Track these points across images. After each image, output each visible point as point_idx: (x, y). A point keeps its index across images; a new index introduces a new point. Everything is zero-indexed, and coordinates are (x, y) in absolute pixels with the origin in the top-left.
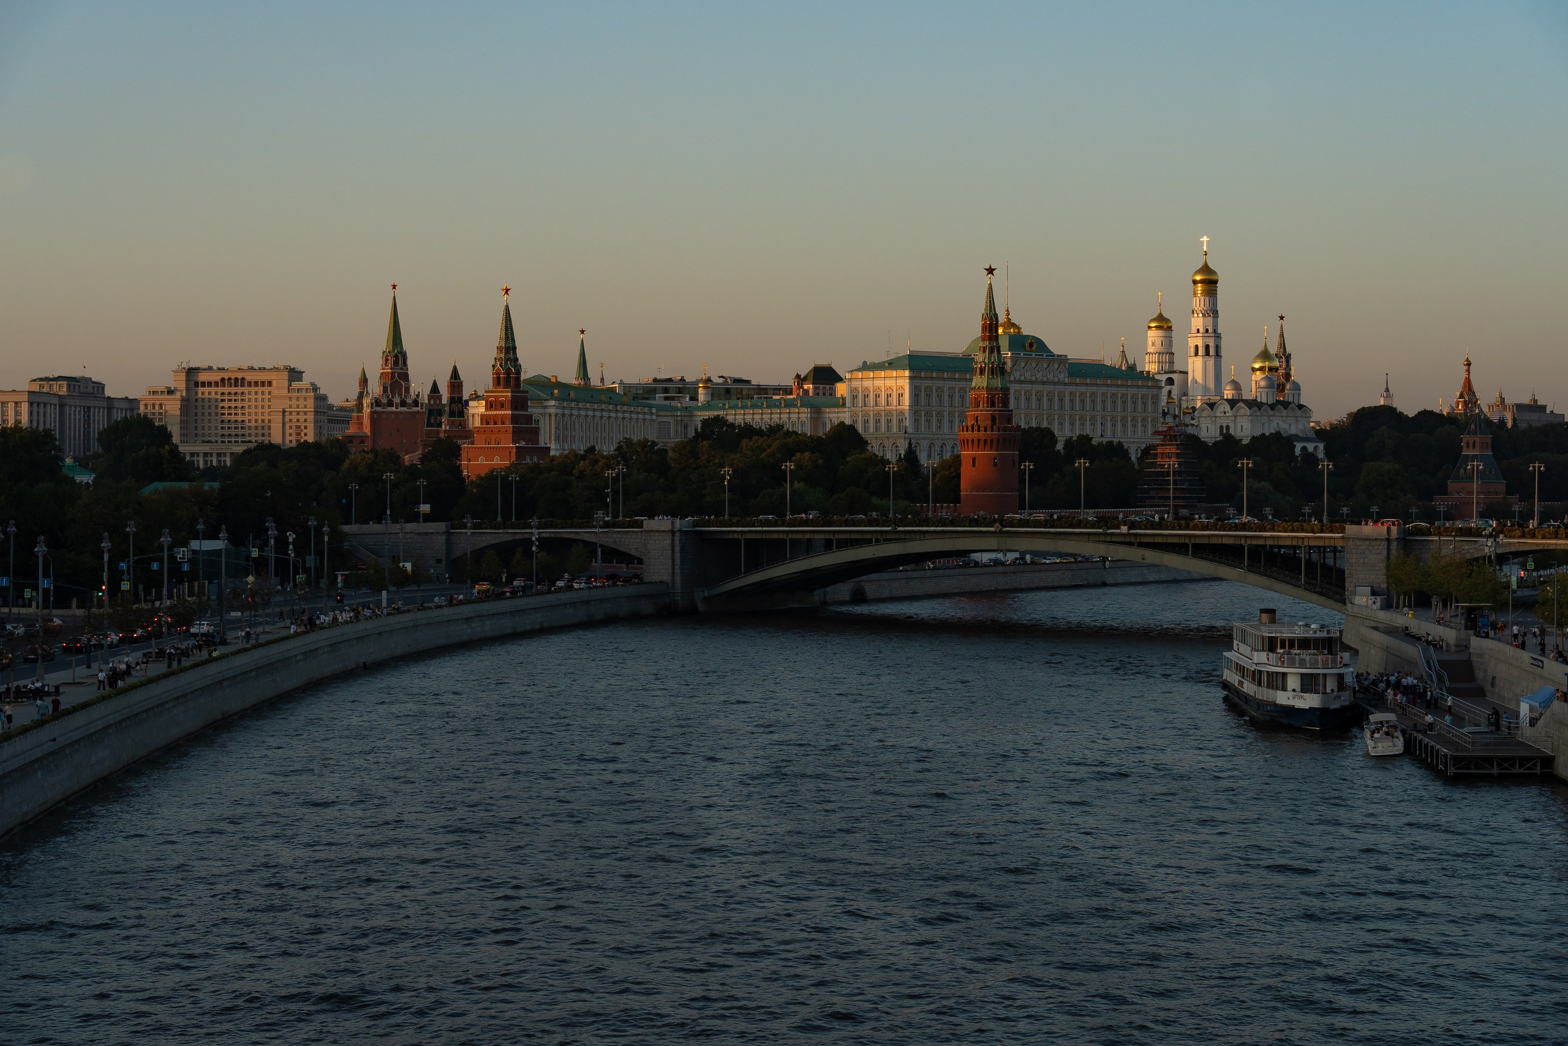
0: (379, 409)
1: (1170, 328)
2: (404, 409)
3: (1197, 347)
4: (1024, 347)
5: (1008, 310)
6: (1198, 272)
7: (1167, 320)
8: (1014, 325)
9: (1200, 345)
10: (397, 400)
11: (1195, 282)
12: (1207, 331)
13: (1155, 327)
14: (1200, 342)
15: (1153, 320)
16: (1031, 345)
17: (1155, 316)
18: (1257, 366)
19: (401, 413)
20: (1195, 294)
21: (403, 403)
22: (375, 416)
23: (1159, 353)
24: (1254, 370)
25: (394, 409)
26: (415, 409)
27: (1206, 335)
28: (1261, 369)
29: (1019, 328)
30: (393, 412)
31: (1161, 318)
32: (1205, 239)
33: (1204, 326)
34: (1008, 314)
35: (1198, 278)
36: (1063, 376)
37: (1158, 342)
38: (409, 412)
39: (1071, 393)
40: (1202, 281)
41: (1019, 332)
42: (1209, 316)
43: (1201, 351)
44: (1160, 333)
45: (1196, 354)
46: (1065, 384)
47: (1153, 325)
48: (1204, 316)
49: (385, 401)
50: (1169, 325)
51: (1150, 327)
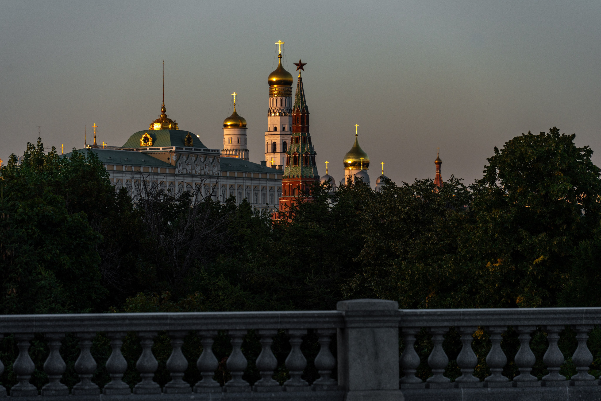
1: (244, 127)
3: (274, 144)
4: (183, 142)
5: (164, 107)
6: (273, 74)
7: (242, 119)
8: (170, 121)
9: (278, 142)
11: (271, 83)
12: (284, 128)
13: (231, 125)
14: (277, 139)
15: (228, 119)
16: (189, 140)
17: (230, 115)
18: (350, 161)
20: (271, 95)
23: (236, 150)
24: (346, 165)
27: (283, 133)
28: (353, 164)
29: (174, 124)
31: (235, 117)
32: (280, 43)
33: (281, 124)
34: (164, 111)
35: (274, 79)
36: (216, 170)
37: (235, 139)
39: (223, 186)
40: (277, 83)
41: (175, 128)
42: (286, 115)
43: (278, 149)
44: (236, 131)
45: (274, 151)
46: (218, 177)
47: (229, 123)
48: (281, 115)
50: (244, 123)
51: (226, 126)
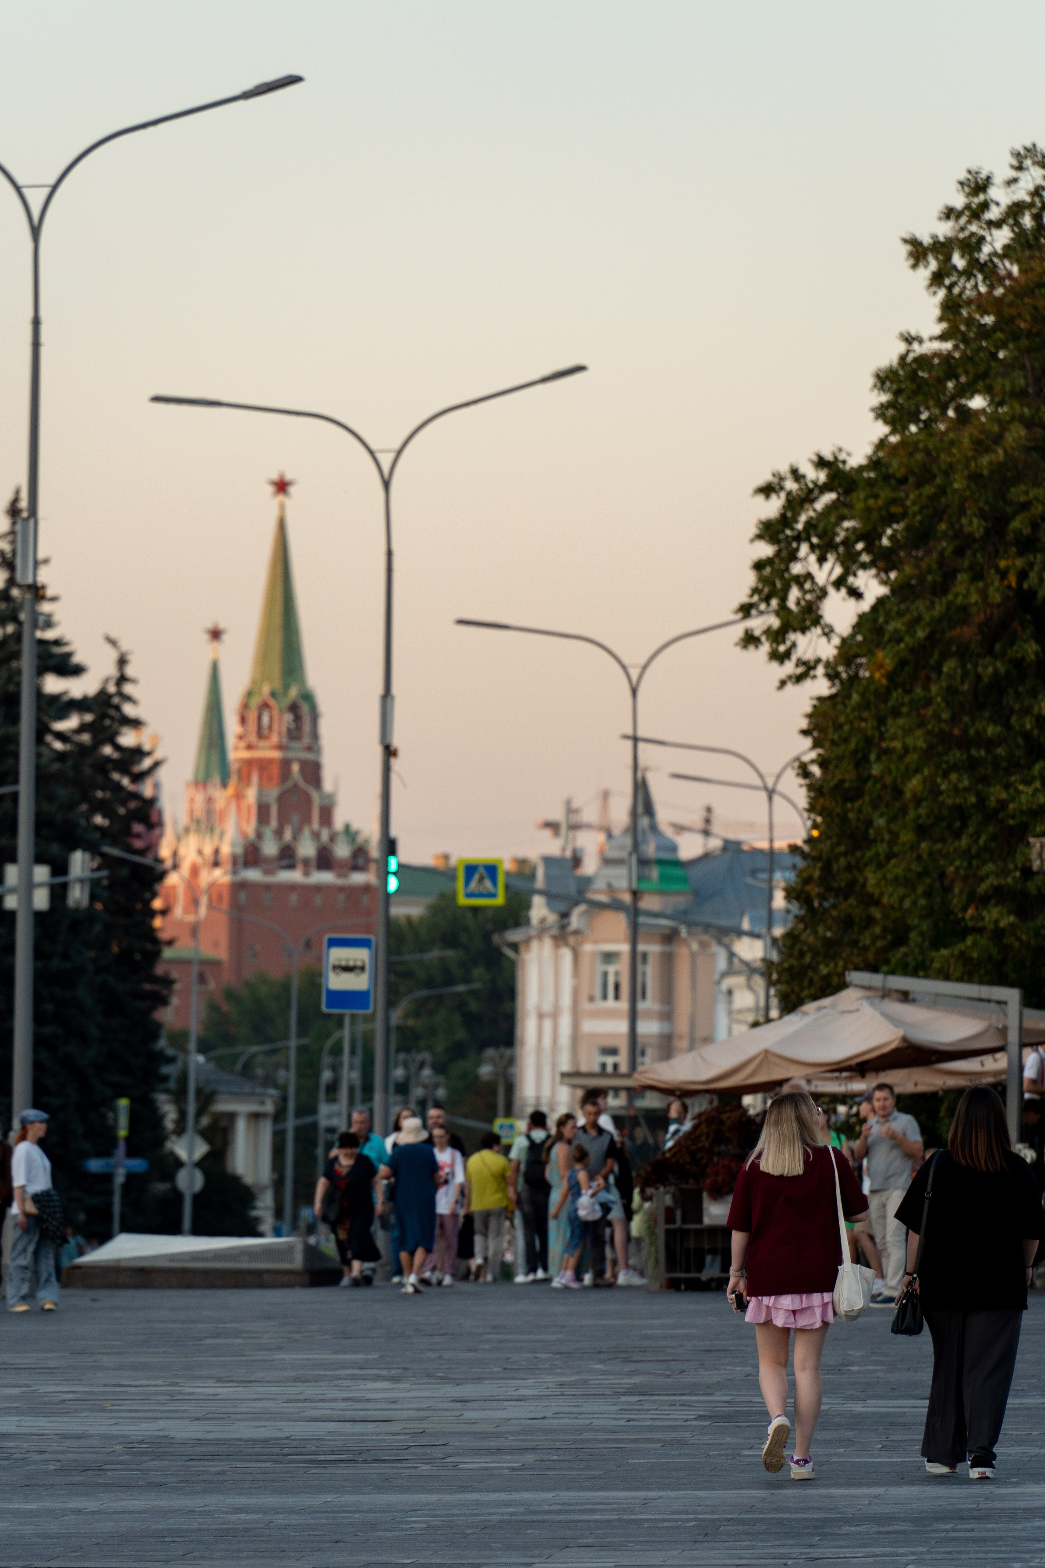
0: (253, 875)
2: (326, 877)
10: (307, 849)
19: (318, 888)
21: (324, 860)
22: (243, 896)
25: (295, 876)
26: (358, 878)
30: (293, 887)
38: (341, 889)
49: (270, 848)
